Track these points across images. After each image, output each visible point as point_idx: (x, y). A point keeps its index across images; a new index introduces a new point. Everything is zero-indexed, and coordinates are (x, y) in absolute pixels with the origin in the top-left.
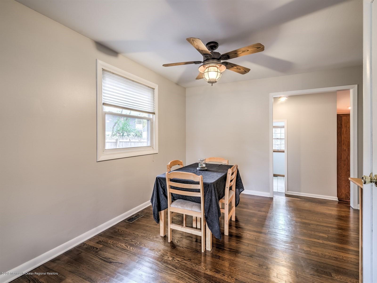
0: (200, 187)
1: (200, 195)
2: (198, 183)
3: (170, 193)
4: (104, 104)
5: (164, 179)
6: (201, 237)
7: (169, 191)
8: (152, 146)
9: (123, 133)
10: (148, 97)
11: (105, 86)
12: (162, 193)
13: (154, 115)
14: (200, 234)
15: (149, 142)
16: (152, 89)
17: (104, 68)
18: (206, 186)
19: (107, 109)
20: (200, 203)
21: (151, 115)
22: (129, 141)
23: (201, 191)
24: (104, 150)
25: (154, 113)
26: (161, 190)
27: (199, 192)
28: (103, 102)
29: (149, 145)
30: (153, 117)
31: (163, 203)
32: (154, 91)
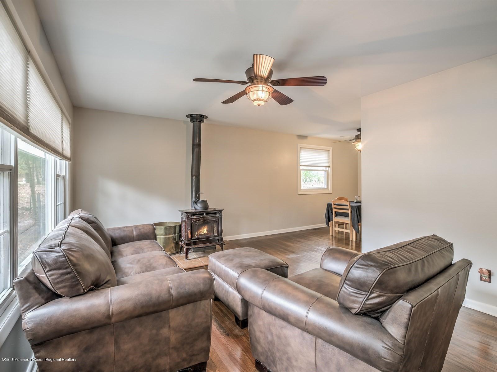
0: (348, 207)
1: (349, 212)
2: (348, 206)
3: (334, 211)
4: (301, 165)
5: (331, 204)
6: (349, 233)
7: (334, 210)
8: (328, 188)
9: (306, 179)
10: (325, 157)
11: (301, 156)
12: (330, 212)
13: (329, 168)
14: (349, 231)
15: (326, 186)
16: (328, 151)
17: (301, 147)
18: (352, 207)
19: (302, 168)
20: (349, 217)
21: (327, 168)
22: (312, 186)
23: (349, 209)
24: (301, 189)
25: (329, 167)
26: (330, 210)
27: (348, 210)
28: (300, 164)
29: (326, 188)
30: (328, 169)
31: (331, 217)
32: (329, 152)
